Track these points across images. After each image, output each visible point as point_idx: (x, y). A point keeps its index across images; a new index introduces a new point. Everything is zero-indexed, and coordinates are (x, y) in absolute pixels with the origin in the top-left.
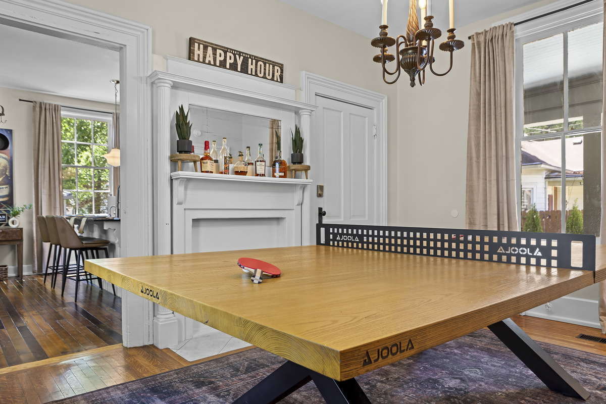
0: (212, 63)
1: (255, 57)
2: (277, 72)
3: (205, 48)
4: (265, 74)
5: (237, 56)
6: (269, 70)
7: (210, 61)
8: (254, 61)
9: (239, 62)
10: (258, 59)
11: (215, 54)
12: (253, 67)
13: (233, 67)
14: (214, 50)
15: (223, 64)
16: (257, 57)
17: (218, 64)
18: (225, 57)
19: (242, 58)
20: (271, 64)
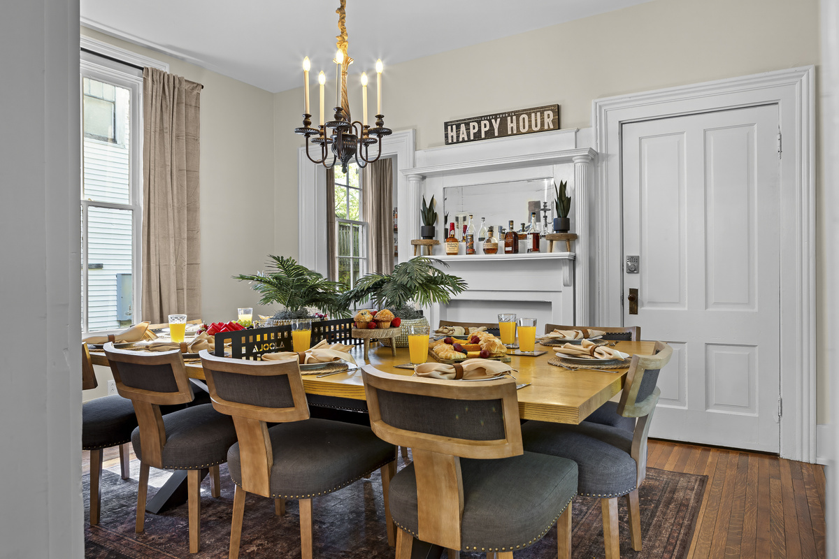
0: (466, 139)
1: (515, 112)
2: (549, 118)
3: (458, 127)
4: (530, 126)
5: (493, 121)
6: (536, 120)
7: (463, 138)
8: (514, 118)
9: (496, 126)
10: (518, 114)
11: (468, 129)
12: (514, 125)
13: (490, 135)
14: (467, 125)
15: (478, 137)
16: (517, 111)
17: (472, 138)
18: (480, 127)
19: (499, 120)
20: (538, 111)
